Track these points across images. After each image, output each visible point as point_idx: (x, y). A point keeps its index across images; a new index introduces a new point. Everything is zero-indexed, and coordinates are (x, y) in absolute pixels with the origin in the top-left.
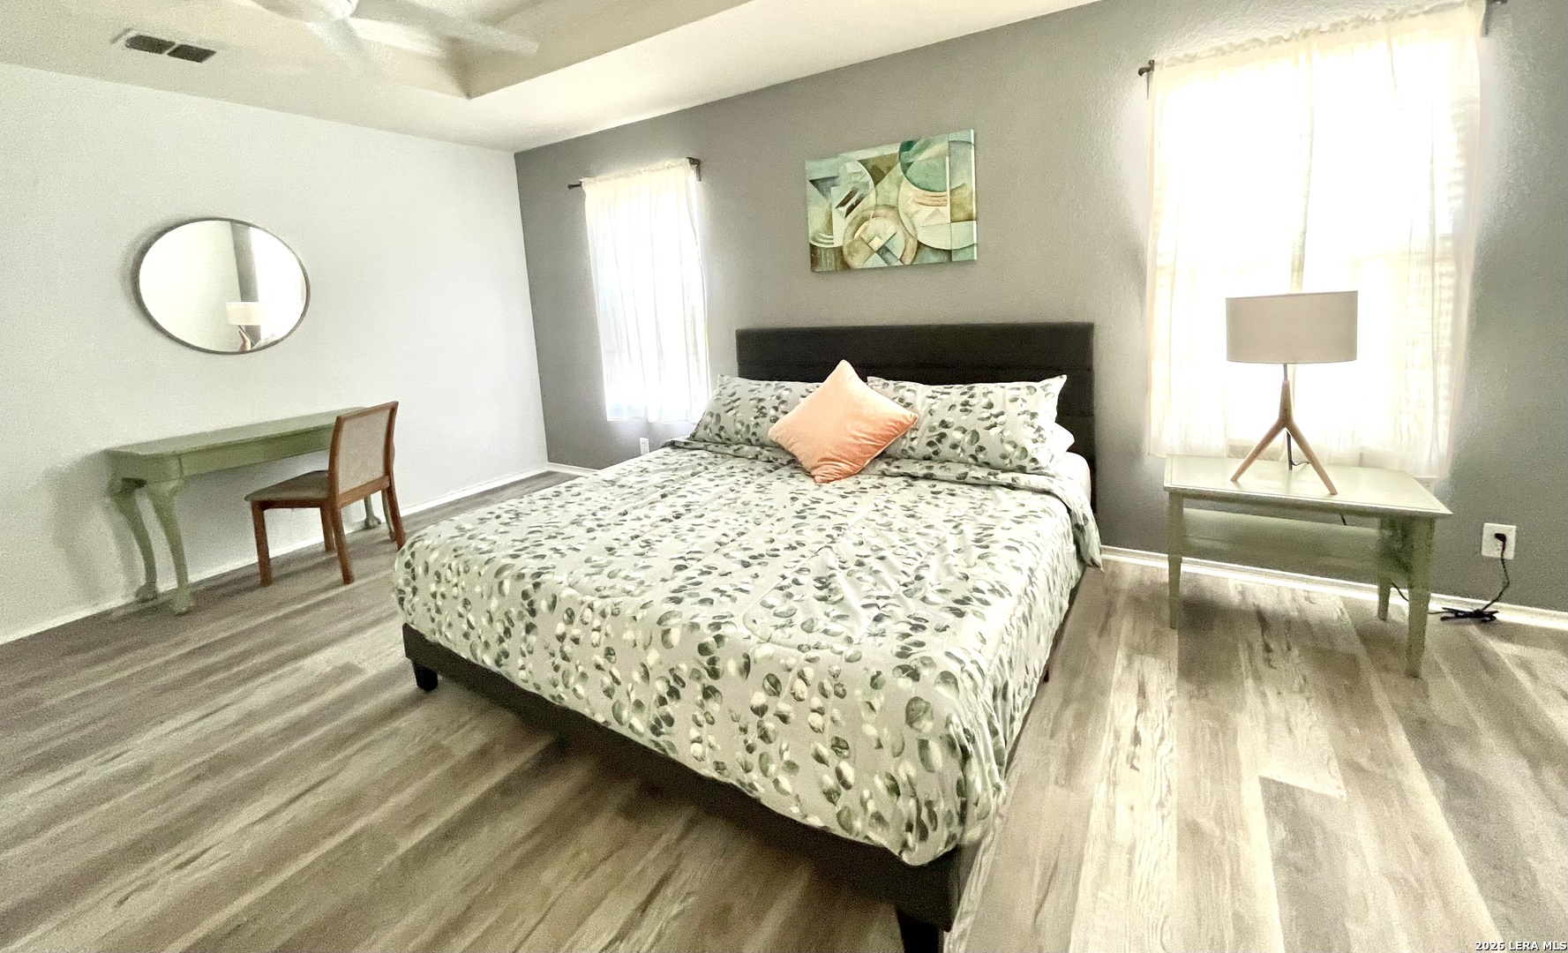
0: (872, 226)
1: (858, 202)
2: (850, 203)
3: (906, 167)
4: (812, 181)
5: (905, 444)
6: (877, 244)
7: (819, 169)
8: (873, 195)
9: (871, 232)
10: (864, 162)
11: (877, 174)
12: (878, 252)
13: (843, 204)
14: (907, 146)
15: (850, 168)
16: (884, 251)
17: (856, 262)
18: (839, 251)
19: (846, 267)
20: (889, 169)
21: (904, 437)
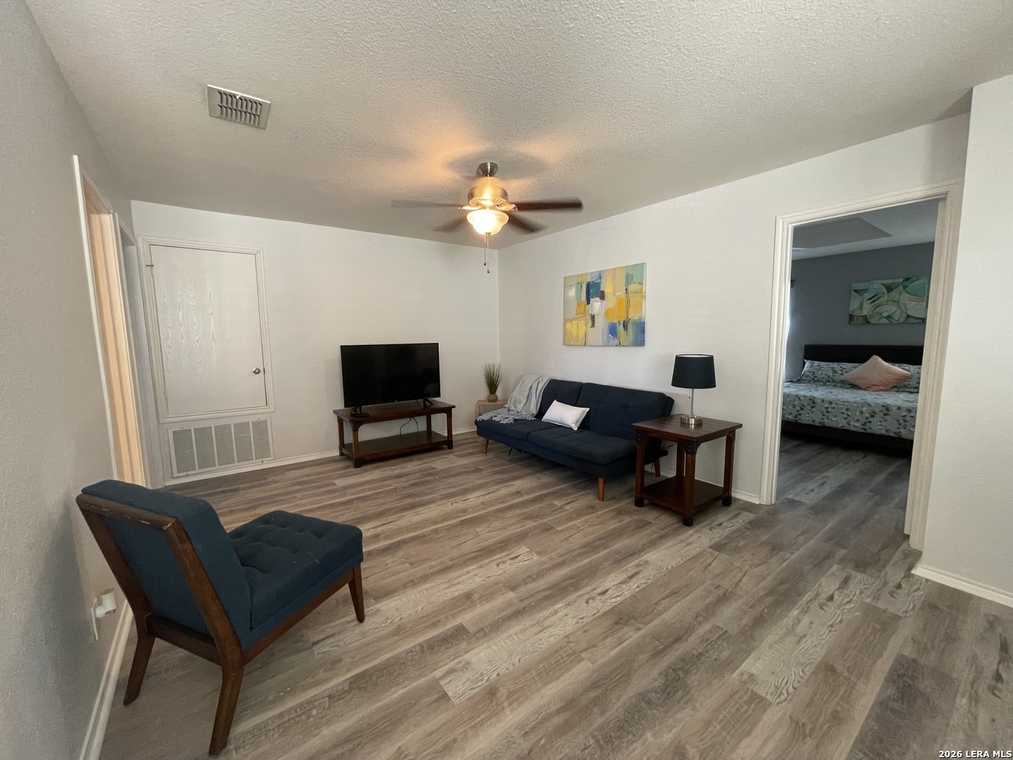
0: (883, 309)
1: (878, 299)
2: (873, 299)
3: (905, 287)
4: (855, 291)
5: (906, 383)
6: (885, 314)
7: (860, 286)
8: (886, 296)
9: (883, 310)
10: (883, 285)
11: (890, 289)
12: (886, 318)
13: (870, 299)
14: (907, 279)
15: (877, 286)
16: (889, 317)
17: (873, 321)
18: (865, 317)
19: (868, 322)
20: (897, 287)
21: (906, 381)
